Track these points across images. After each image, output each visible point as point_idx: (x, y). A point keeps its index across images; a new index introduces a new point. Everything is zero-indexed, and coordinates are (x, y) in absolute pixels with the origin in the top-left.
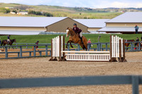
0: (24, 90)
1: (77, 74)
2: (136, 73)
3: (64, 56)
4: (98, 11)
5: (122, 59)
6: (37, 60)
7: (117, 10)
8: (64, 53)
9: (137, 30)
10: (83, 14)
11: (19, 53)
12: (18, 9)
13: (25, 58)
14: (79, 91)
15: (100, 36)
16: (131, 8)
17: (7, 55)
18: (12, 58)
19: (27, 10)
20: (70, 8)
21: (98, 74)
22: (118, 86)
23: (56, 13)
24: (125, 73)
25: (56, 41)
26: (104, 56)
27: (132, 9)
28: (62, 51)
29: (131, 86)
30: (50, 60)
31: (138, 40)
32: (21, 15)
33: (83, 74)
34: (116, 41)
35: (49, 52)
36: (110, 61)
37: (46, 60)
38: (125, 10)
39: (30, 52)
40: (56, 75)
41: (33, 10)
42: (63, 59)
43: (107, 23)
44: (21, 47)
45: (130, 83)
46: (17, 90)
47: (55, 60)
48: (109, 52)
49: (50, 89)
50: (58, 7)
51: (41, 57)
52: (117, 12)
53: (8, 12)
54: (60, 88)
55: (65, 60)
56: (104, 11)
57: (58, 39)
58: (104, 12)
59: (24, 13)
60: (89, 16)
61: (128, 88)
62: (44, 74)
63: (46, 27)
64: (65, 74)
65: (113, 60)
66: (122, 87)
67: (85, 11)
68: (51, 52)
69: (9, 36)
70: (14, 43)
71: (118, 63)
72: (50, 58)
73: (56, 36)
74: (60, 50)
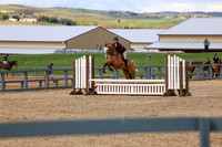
0: (30, 141)
1: (113, 115)
2: (206, 114)
3: (94, 87)
4: (147, 17)
5: (184, 92)
6: (51, 94)
7: (176, 15)
8: (93, 83)
9: (207, 47)
10: (123, 21)
11: (22, 82)
12: (21, 13)
13: (32, 90)
14: (117, 142)
15: (150, 56)
16: (197, 13)
17: (4, 86)
18: (12, 91)
19: (36, 14)
20: (102, 13)
21: (147, 115)
22: (178, 134)
23: (81, 19)
24: (188, 113)
25: (81, 64)
26: (155, 86)
27: (200, 14)
28: (91, 80)
29: (197, 133)
30: (72, 93)
31: (209, 63)
32: (26, 23)
33: (122, 115)
34: (174, 63)
35: (70, 81)
36: (165, 95)
37: (65, 94)
38: (189, 16)
39: (41, 81)
40: (80, 117)
41: (45, 15)
42: (91, 91)
43: (161, 36)
44: (25, 73)
45: (196, 129)
46: (20, 140)
47: (80, 93)
48: (163, 80)
49: (72, 139)
50: (84, 11)
51: (57, 88)
52: (176, 18)
53: (6, 18)
54: (87, 138)
55: (96, 93)
56: (156, 16)
57: (84, 60)
58: (156, 18)
59: (31, 20)
60: (133, 25)
61: (194, 138)
62: (62, 115)
63: (66, 42)
64: (95, 116)
65: (170, 93)
66: (184, 135)
67: (126, 17)
68: (73, 80)
69: (6, 56)
70: (14, 67)
71: (177, 99)
72: (72, 90)
73: (80, 56)
74: (87, 78)
